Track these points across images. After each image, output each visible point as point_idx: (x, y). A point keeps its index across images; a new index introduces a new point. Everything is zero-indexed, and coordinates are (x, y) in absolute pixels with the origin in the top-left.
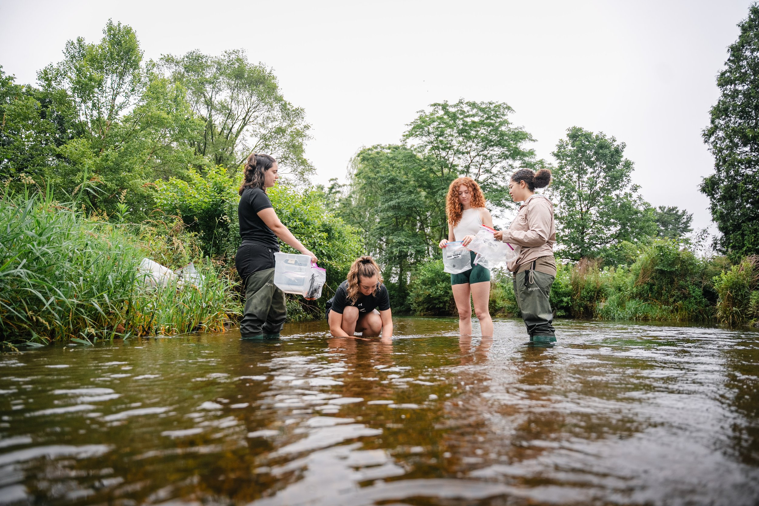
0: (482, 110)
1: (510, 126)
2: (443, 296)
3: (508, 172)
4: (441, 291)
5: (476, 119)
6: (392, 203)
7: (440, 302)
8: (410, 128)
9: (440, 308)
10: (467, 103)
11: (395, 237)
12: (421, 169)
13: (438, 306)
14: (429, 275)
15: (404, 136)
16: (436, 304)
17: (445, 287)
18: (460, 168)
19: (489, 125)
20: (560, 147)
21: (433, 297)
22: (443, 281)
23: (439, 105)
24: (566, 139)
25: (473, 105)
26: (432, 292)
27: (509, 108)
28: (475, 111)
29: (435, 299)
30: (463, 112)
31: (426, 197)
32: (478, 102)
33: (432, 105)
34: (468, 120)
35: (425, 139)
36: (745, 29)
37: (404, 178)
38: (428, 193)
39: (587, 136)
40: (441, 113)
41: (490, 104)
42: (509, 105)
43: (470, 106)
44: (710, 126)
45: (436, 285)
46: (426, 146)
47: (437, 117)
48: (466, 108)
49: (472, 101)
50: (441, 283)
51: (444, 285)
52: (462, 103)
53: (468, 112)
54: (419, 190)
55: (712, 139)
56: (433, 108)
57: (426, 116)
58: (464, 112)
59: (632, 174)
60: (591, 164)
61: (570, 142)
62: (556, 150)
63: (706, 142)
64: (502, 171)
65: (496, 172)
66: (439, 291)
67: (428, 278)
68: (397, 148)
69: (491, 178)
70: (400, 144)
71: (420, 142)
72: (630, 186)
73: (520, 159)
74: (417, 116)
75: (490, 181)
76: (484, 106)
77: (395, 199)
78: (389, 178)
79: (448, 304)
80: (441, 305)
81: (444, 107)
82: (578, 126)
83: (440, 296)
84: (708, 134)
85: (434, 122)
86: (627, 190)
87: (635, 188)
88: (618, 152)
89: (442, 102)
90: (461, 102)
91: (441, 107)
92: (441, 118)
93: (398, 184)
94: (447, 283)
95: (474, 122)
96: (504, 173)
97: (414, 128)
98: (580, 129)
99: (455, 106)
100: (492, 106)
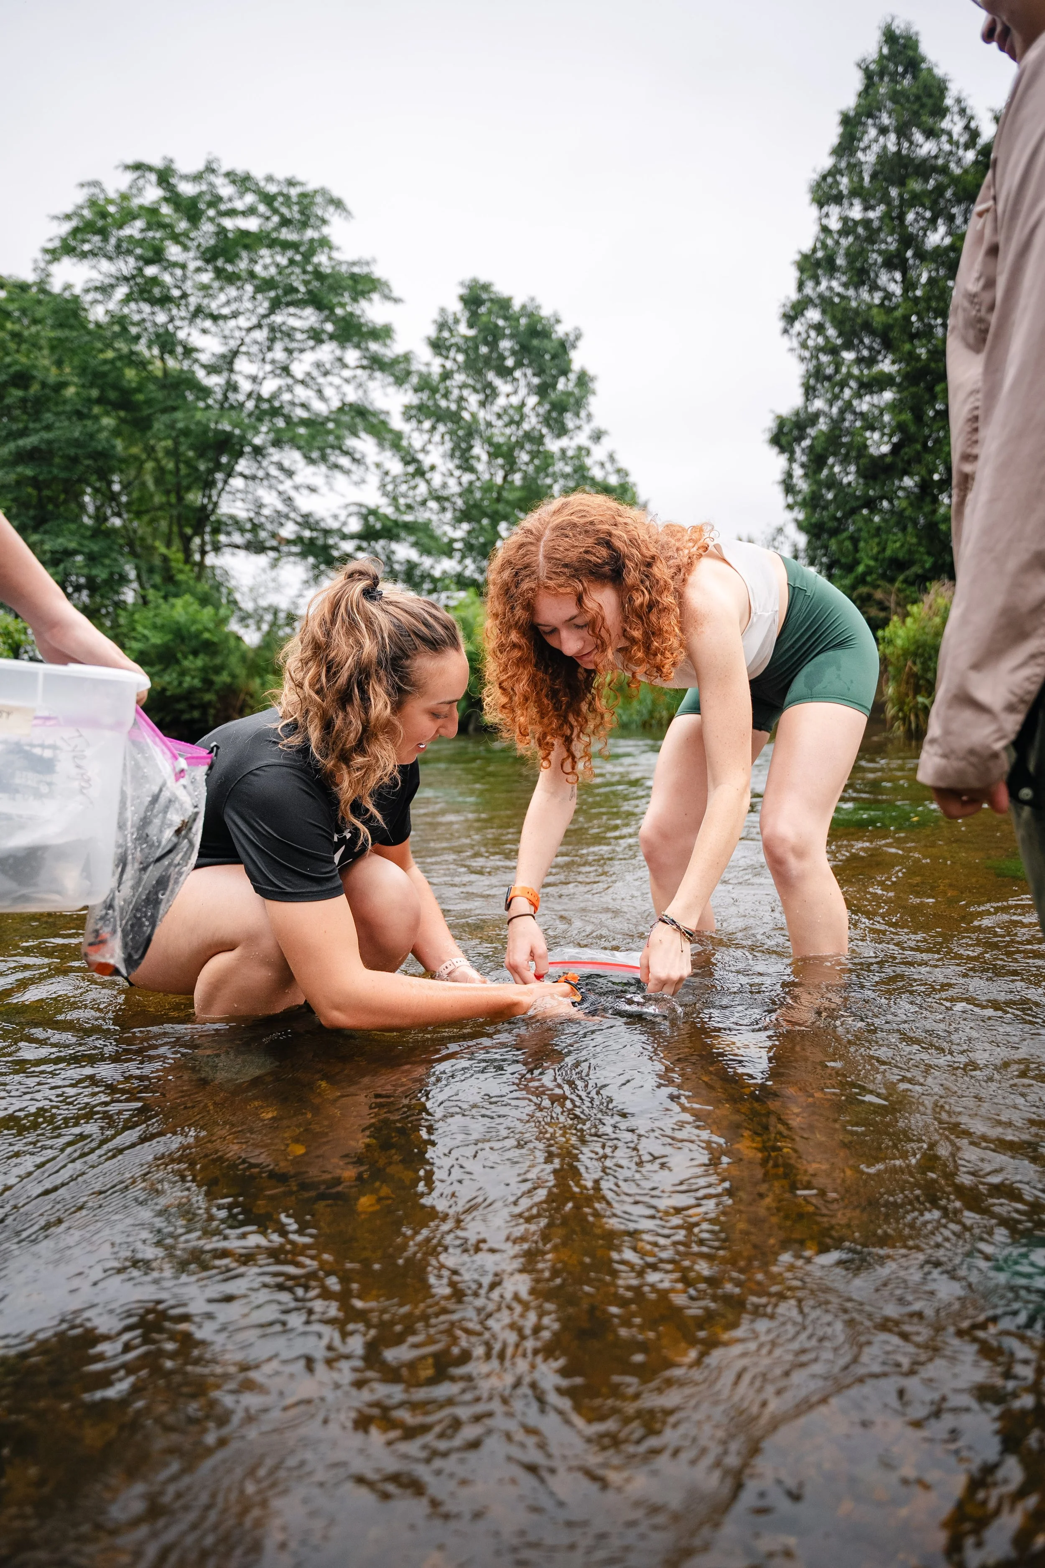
0: (268, 199)
1: (335, 255)
2: (200, 690)
3: (330, 378)
4: (193, 677)
5: (252, 224)
6: (27, 442)
7: (192, 707)
8: (66, 228)
9: (192, 721)
10: (228, 175)
11: (46, 537)
12: (102, 351)
13: (186, 716)
14: (157, 639)
15: (46, 251)
16: (182, 712)
17: (204, 669)
18: (204, 358)
19: (286, 245)
20: (442, 326)
21: (172, 696)
22: (195, 653)
23: (150, 169)
24: (456, 307)
25: (243, 182)
26: (169, 683)
27: (337, 204)
28: (250, 199)
29: (177, 698)
30: (216, 201)
31: (116, 432)
32: (258, 174)
33: (127, 167)
34: (229, 223)
35: (105, 265)
36: (870, 78)
37: (53, 376)
38: (122, 421)
39: (504, 304)
40: (152, 194)
41: (291, 183)
42: (336, 193)
43: (234, 182)
44: (794, 296)
45: (178, 662)
46: (112, 286)
47: (141, 207)
48: (226, 190)
49: (240, 169)
50: (191, 657)
51: (199, 663)
52: (213, 171)
53: (230, 200)
54: (96, 410)
55: (798, 326)
56: (130, 176)
57: (109, 201)
58: (220, 199)
59: (594, 404)
60: (505, 373)
61: (464, 316)
62: (432, 332)
63: (786, 331)
64: (315, 373)
65: (300, 376)
66: (188, 679)
67: (155, 646)
68: (23, 287)
69: (290, 389)
70: (29, 276)
71: (94, 274)
72: (587, 429)
73: (358, 346)
74: (80, 197)
75: (286, 397)
76: (272, 189)
77: (36, 431)
78: (12, 370)
79: (212, 711)
80: (196, 714)
81: (165, 177)
82: (483, 279)
83: (191, 691)
84: (792, 315)
85: (134, 218)
86: (582, 439)
87: (597, 436)
88: (563, 348)
89: (157, 162)
90: (210, 169)
91: (153, 177)
92: (153, 211)
93: (35, 388)
94: (207, 659)
95: (245, 234)
96: (321, 380)
97: (76, 231)
98: (486, 287)
99: (197, 178)
100: (294, 192)
